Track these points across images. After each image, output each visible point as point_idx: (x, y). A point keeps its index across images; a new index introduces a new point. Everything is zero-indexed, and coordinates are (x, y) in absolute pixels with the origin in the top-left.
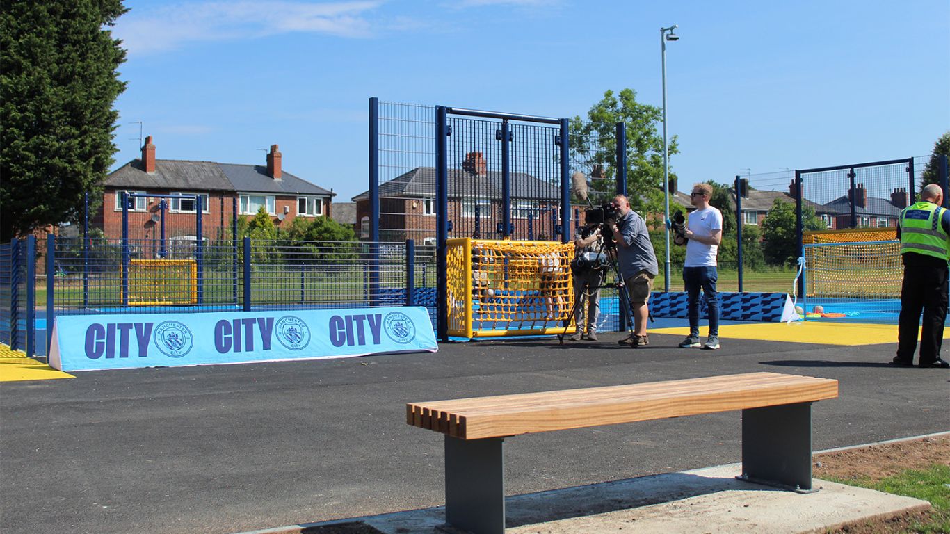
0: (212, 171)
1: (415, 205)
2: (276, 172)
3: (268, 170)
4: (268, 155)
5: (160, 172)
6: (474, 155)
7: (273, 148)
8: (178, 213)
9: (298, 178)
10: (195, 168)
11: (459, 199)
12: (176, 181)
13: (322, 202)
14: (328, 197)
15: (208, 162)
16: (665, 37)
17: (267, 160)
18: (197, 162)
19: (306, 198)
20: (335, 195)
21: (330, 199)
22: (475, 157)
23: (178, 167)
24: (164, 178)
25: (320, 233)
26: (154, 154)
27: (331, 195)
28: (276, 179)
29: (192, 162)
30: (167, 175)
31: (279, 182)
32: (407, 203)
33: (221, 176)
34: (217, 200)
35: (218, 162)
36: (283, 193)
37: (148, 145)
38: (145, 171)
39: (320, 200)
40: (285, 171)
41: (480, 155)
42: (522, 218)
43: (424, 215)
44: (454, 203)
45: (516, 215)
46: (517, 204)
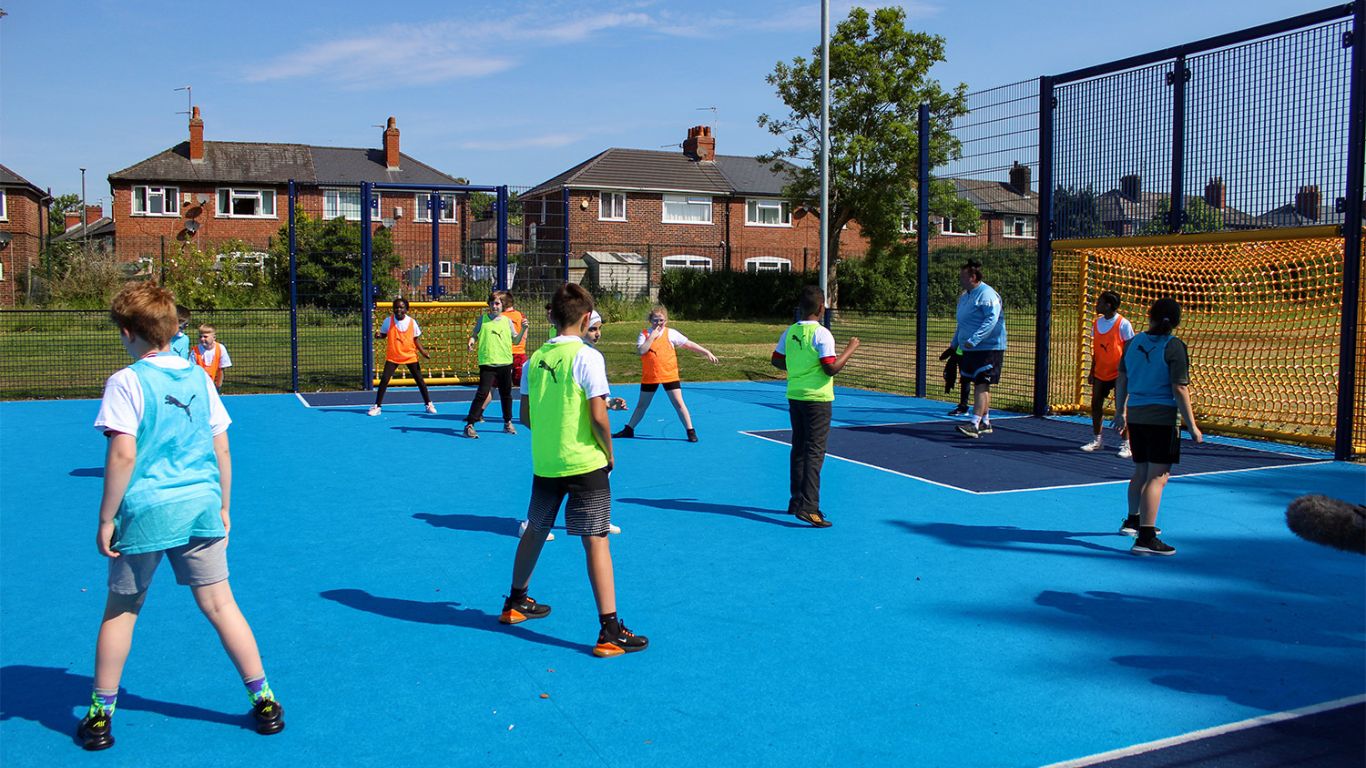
0: (293, 158)
1: (585, 204)
2: (392, 158)
3: (382, 156)
4: (384, 133)
5: (211, 158)
6: (697, 131)
8: (229, 219)
9: (426, 167)
10: (271, 154)
11: (662, 196)
12: (231, 172)
13: (455, 202)
14: (463, 193)
15: (295, 145)
17: (382, 140)
18: (278, 145)
19: (429, 195)
22: (700, 133)
23: (245, 153)
24: (216, 168)
26: (203, 133)
28: (390, 169)
29: (271, 145)
30: (221, 164)
31: (394, 172)
32: (572, 201)
33: (306, 165)
34: (286, 200)
38: (189, 158)
39: (454, 198)
40: (406, 154)
41: (706, 131)
42: (766, 225)
43: (601, 219)
44: (651, 202)
45: (752, 218)
46: (755, 203)
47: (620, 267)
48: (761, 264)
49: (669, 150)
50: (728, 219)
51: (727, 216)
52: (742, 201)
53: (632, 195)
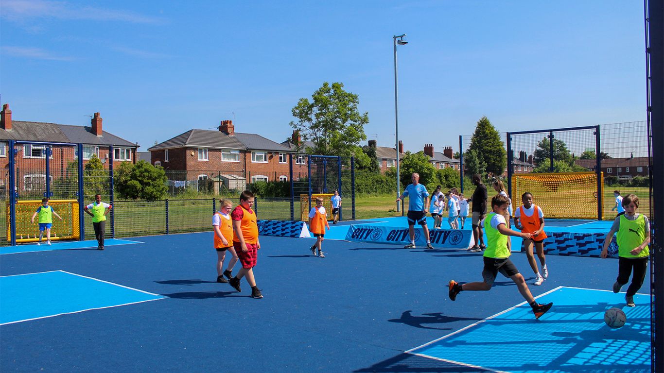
0: (53, 130)
1: (193, 154)
2: (98, 131)
3: (93, 129)
4: (92, 120)
5: (15, 129)
6: (226, 123)
7: (96, 115)
8: (30, 159)
9: (113, 135)
10: (41, 128)
11: (219, 150)
12: (28, 136)
13: (130, 152)
14: (134, 148)
15: (50, 124)
16: (396, 42)
17: (92, 123)
19: (120, 149)
20: (139, 147)
21: (135, 149)
22: (227, 123)
23: (29, 127)
24: (19, 133)
25: (141, 172)
26: (11, 117)
27: (137, 147)
30: (21, 132)
31: (101, 138)
32: (188, 152)
33: (60, 133)
34: (59, 150)
35: (57, 124)
36: (104, 145)
37: (6, 110)
38: (4, 129)
39: (129, 150)
40: (104, 130)
41: (230, 122)
42: (258, 162)
43: (199, 160)
44: (217, 153)
45: (254, 160)
46: (255, 153)
47: (235, 181)
48: (258, 178)
49: (212, 130)
50: (245, 160)
51: (245, 158)
52: (250, 152)
53: (210, 150)
